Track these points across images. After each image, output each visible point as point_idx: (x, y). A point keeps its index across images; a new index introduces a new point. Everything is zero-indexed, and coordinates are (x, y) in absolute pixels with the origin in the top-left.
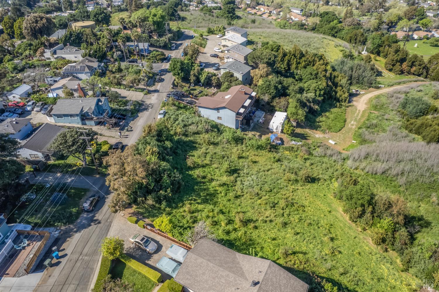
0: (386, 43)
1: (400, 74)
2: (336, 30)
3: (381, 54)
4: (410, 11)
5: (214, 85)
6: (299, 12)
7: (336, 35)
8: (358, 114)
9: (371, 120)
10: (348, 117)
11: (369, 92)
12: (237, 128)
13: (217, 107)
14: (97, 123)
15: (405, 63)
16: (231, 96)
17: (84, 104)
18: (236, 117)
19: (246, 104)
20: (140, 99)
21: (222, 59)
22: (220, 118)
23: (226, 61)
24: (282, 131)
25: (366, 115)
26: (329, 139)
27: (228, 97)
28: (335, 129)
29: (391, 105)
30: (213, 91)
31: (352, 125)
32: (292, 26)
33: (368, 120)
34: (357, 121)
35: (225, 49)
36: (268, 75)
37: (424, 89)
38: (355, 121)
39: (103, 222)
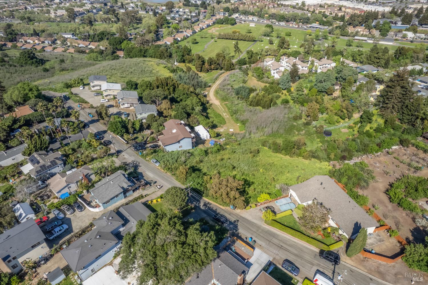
0: (185, 53)
1: (207, 72)
2: (143, 52)
3: (186, 61)
5: (145, 128)
6: (71, 36)
7: (145, 55)
8: (221, 108)
9: (231, 108)
10: (218, 112)
11: (209, 92)
12: (193, 148)
13: (178, 140)
14: (134, 191)
15: (206, 64)
16: (176, 130)
17: (117, 183)
18: (192, 141)
19: (189, 130)
20: (120, 162)
21: (118, 106)
22: (181, 147)
23: (122, 107)
24: (211, 137)
25: (225, 106)
26: (228, 129)
27: (174, 131)
28: (223, 122)
29: (230, 95)
30: (147, 132)
31: (226, 116)
32: (104, 57)
33: (229, 109)
34: (225, 112)
35: (108, 97)
36: (171, 106)
37: (235, 79)
38: (224, 113)
39: (238, 219)
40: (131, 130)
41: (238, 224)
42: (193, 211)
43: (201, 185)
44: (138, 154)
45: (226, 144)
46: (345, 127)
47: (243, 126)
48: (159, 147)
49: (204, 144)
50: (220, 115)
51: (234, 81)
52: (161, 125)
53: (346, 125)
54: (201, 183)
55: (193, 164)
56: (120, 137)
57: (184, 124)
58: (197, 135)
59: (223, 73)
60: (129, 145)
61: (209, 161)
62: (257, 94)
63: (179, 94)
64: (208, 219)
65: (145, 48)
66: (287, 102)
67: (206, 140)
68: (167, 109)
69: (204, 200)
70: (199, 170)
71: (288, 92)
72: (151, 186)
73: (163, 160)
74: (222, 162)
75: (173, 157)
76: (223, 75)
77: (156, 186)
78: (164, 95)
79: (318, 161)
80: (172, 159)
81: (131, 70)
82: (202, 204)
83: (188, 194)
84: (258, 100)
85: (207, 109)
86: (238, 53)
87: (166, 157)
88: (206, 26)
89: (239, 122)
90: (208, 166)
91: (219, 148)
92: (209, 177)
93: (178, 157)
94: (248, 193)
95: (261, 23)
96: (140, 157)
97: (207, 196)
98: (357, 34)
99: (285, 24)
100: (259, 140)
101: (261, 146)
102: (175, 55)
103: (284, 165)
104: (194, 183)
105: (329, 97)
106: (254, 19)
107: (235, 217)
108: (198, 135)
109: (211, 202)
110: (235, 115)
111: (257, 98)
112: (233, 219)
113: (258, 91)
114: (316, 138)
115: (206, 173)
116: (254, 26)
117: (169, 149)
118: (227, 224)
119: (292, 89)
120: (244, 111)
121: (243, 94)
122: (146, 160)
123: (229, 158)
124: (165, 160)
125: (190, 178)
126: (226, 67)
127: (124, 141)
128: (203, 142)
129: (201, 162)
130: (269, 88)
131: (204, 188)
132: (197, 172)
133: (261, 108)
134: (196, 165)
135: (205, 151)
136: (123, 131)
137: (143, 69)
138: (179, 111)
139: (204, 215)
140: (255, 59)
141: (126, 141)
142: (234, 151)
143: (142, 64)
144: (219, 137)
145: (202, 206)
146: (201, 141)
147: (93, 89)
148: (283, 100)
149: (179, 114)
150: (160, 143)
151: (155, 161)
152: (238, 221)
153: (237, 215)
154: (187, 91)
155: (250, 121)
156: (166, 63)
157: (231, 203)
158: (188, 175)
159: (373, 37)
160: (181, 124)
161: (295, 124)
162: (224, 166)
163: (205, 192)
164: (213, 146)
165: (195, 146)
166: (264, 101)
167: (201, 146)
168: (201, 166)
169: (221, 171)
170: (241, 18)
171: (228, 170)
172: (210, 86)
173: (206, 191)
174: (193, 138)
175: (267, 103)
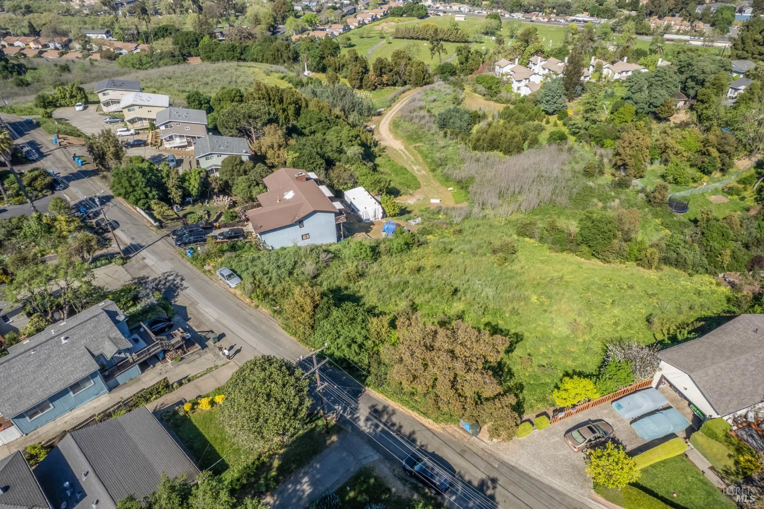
0: (327, 52)
1: (374, 90)
2: (239, 50)
3: (329, 69)
4: (280, 6)
5: (216, 190)
6: (104, 36)
7: (242, 57)
8: (406, 155)
9: (430, 155)
10: (401, 163)
11: (378, 123)
12: (339, 239)
13: (297, 218)
14: (144, 366)
15: (371, 72)
16: (294, 192)
17: (83, 342)
18: (336, 220)
19: (328, 193)
20: (129, 277)
21: (157, 144)
22: (305, 236)
23: (167, 145)
24: (385, 215)
25: (416, 152)
26: (427, 199)
27: (289, 195)
28: (414, 184)
29: (426, 129)
30: (221, 203)
31: (419, 171)
32: (155, 62)
33: (426, 157)
34: (417, 163)
35: (138, 125)
36: (286, 140)
37: (435, 97)
38: (415, 165)
39: (494, 474)
40: (175, 194)
41: (498, 498)
42: (334, 438)
43: (361, 346)
44: (184, 256)
45: (425, 232)
46: (715, 192)
47: (462, 191)
48: (245, 237)
49: (367, 232)
50: (404, 171)
51: (434, 101)
52: (258, 184)
53: (719, 185)
54: (360, 340)
55: (338, 283)
56: (142, 213)
57: (316, 180)
58: (351, 211)
59: (409, 90)
60: (165, 232)
61: (382, 274)
62: (490, 125)
63: (308, 121)
64: (384, 471)
65: (244, 44)
66: (562, 138)
67: (372, 223)
68: (276, 146)
69: (370, 398)
70: (355, 299)
71: (560, 118)
72: (204, 346)
73: (251, 270)
74: (418, 276)
75: (281, 261)
76: (407, 93)
77: (221, 349)
78: (269, 114)
79: (682, 272)
80: (279, 267)
81: (205, 79)
82: (363, 412)
83: (312, 385)
84: (493, 136)
85: (375, 157)
86: (437, 53)
87: (263, 263)
88: (370, 19)
89: (451, 183)
90: (382, 286)
91: (410, 241)
92: (386, 320)
93: (296, 263)
94: (510, 370)
95: (476, 15)
96: (189, 263)
97: (380, 383)
98: (667, 29)
99: (523, 16)
100: (509, 222)
101: (515, 237)
102: (305, 55)
103: (593, 283)
104: (340, 341)
105: (663, 125)
106: (462, 9)
107: (482, 465)
108: (353, 210)
109: (393, 404)
110: (440, 169)
111: (490, 131)
112: (475, 475)
113: (490, 119)
114: (650, 216)
115: (374, 308)
116: (463, 19)
117: (275, 241)
118: (453, 493)
119: (570, 113)
120: (462, 161)
121: (457, 125)
122: (204, 272)
123: (439, 267)
124: (256, 269)
125: (326, 325)
126: (413, 78)
127: (152, 221)
128: (367, 227)
129: (362, 275)
130: (517, 111)
131: (370, 357)
132: (348, 305)
133: (501, 154)
134: (345, 283)
135: (371, 247)
136: (150, 195)
137: (234, 79)
138: (306, 152)
139: (371, 457)
140: (474, 64)
141: (156, 220)
142: (449, 247)
143: (233, 70)
144: (407, 216)
145: (363, 418)
146: (362, 224)
147: (105, 109)
148: (552, 134)
149: (305, 158)
150: (249, 227)
151: (227, 272)
152: (494, 481)
153: (487, 457)
154: (327, 115)
155: (478, 180)
156: (286, 70)
157: (467, 414)
158: (319, 316)
159: (701, 34)
160: (308, 179)
161: (591, 184)
162: (426, 286)
163: (372, 370)
164: (391, 237)
165: (345, 237)
166: (509, 136)
167: (359, 237)
168: (359, 287)
169: (417, 301)
170: (437, 8)
171: (438, 298)
172: (380, 114)
173: (375, 365)
174: (339, 213)
175: (517, 140)
